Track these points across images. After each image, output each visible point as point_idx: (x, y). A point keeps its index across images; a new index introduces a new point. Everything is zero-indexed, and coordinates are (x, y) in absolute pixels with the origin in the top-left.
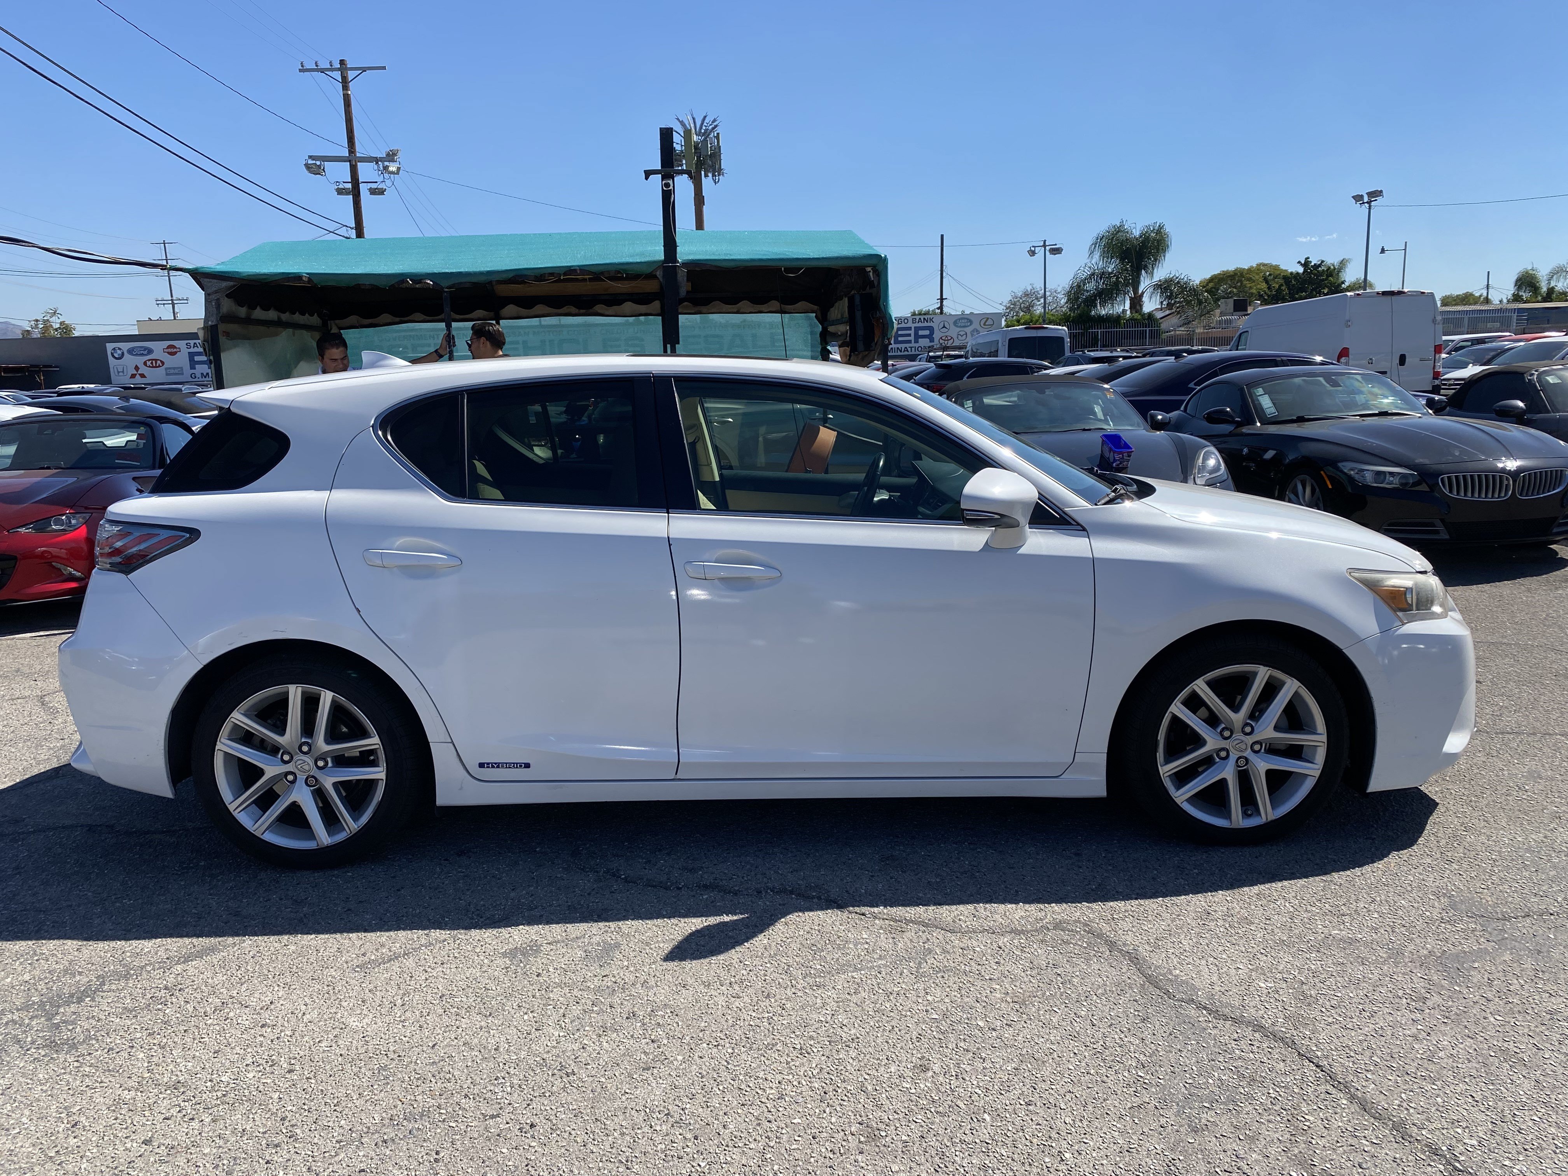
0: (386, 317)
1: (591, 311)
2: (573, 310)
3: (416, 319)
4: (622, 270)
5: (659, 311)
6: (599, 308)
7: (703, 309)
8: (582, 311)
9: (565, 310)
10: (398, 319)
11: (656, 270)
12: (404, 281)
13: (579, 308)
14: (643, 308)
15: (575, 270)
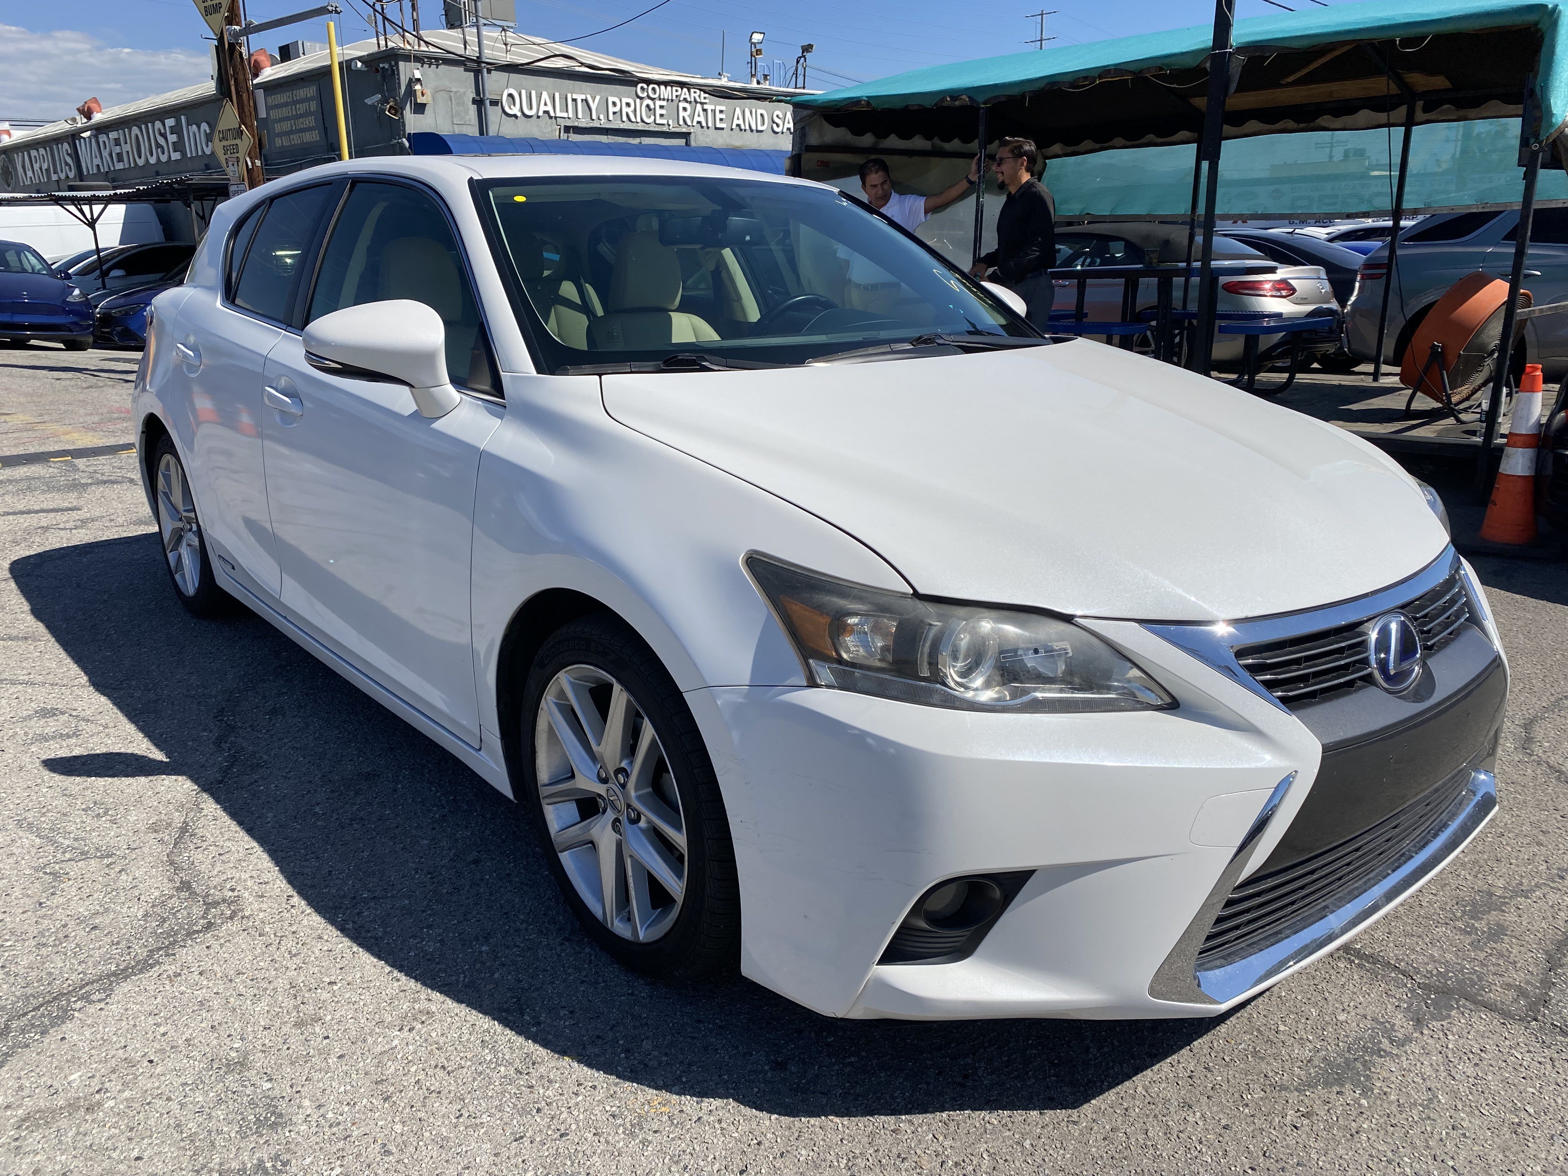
0: (1088, 144)
1: (1312, 124)
2: (1291, 124)
3: (1117, 145)
4: (1164, 64)
5: (1404, 120)
6: (1323, 120)
7: (1472, 112)
8: (1302, 125)
9: (1280, 125)
10: (1098, 146)
11: (1205, 61)
12: (943, 99)
13: (1298, 122)
14: (1382, 117)
15: (1109, 71)
